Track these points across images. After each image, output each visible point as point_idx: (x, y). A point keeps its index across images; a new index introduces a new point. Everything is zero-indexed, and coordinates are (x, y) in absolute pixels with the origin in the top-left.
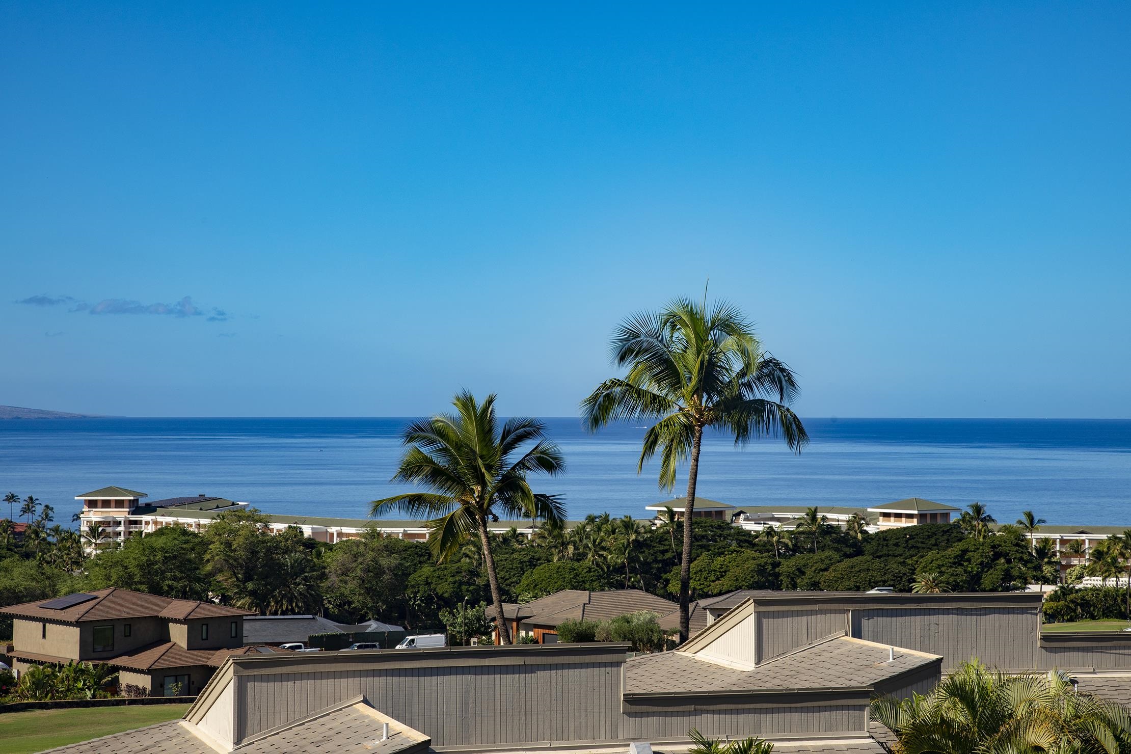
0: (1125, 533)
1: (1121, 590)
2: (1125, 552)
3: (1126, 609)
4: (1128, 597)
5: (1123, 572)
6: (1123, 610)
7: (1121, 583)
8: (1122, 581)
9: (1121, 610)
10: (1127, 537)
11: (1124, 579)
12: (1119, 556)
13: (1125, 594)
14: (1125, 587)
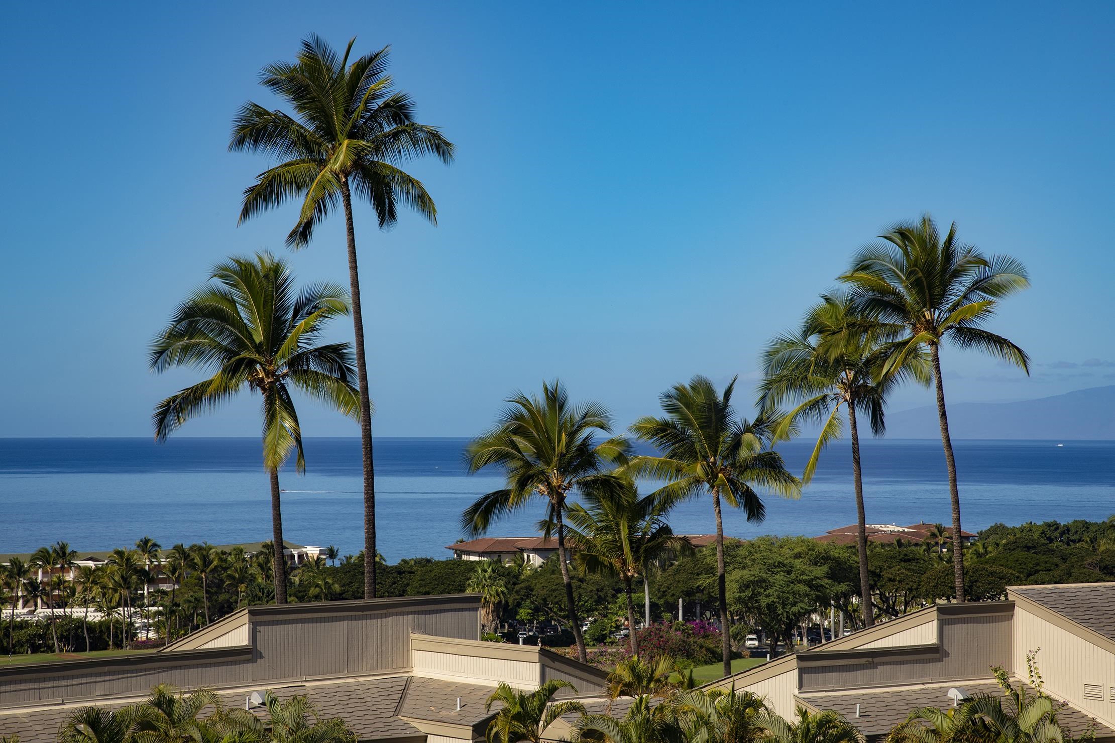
0: (11, 561)
1: (4, 622)
2: (10, 581)
3: (8, 643)
4: (11, 630)
5: (7, 604)
6: (5, 644)
7: (5, 615)
8: (6, 613)
9: (3, 644)
10: (12, 565)
11: (7, 611)
12: (4, 586)
13: (8, 627)
14: (8, 620)
